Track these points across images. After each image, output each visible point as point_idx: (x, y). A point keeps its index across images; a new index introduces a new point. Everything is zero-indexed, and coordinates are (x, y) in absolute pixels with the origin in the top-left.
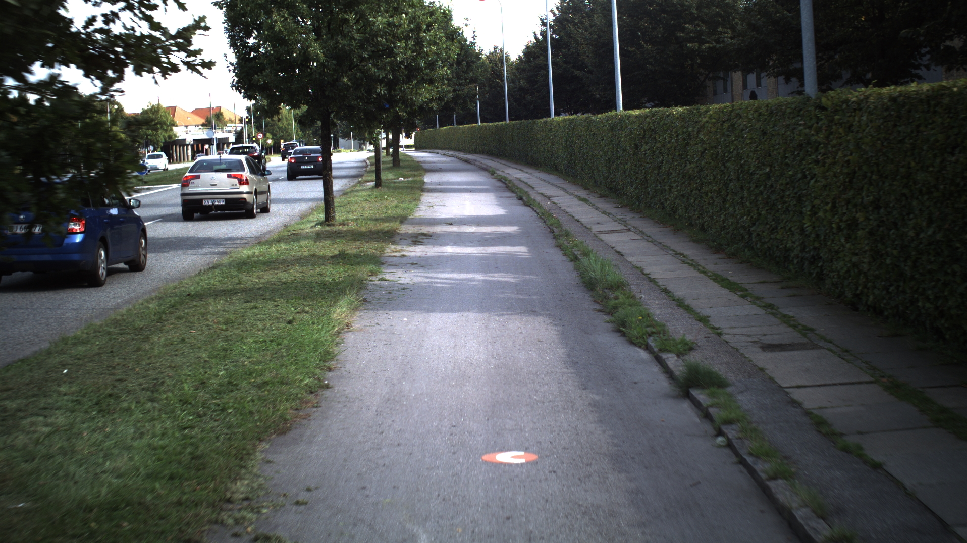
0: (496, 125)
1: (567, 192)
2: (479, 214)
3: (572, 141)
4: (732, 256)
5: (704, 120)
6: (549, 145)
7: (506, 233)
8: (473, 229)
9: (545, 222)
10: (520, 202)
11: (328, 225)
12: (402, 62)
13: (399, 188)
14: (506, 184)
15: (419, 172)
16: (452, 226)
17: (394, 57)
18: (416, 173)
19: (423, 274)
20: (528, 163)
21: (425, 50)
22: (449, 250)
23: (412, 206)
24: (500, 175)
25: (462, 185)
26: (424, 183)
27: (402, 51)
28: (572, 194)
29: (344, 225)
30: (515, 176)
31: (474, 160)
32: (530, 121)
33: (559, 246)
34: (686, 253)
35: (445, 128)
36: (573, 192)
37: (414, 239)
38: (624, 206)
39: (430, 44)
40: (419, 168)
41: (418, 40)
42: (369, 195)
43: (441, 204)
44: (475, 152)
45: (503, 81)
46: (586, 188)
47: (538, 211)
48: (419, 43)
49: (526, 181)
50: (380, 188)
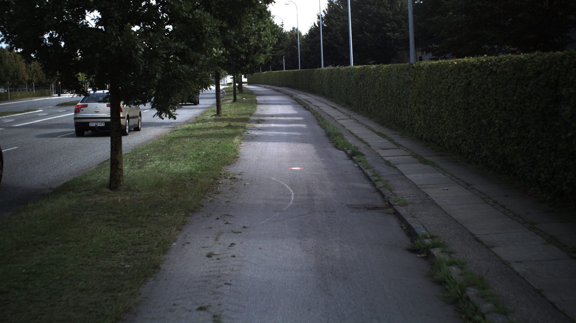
0: (294, 71)
2: (285, 113)
3: (332, 80)
4: (388, 127)
5: (381, 71)
6: (321, 82)
7: (296, 120)
8: (283, 118)
9: (315, 116)
10: (305, 109)
11: (218, 116)
12: (252, 45)
13: (245, 103)
14: (298, 101)
15: (253, 96)
17: (249, 43)
18: (251, 96)
19: (264, 132)
21: (263, 39)
22: (273, 125)
23: (253, 109)
24: (295, 97)
25: (277, 102)
26: (257, 101)
27: (253, 41)
28: (330, 106)
29: (226, 116)
30: (303, 98)
31: (282, 90)
32: (312, 69)
33: (319, 124)
34: (370, 126)
35: (265, 72)
37: (257, 122)
38: (352, 110)
39: (265, 37)
40: (252, 93)
41: (259, 35)
42: (231, 106)
43: (267, 109)
44: (282, 86)
45: (298, 47)
46: (337, 103)
47: (312, 112)
48: (260, 36)
49: (308, 100)
50: (236, 102)
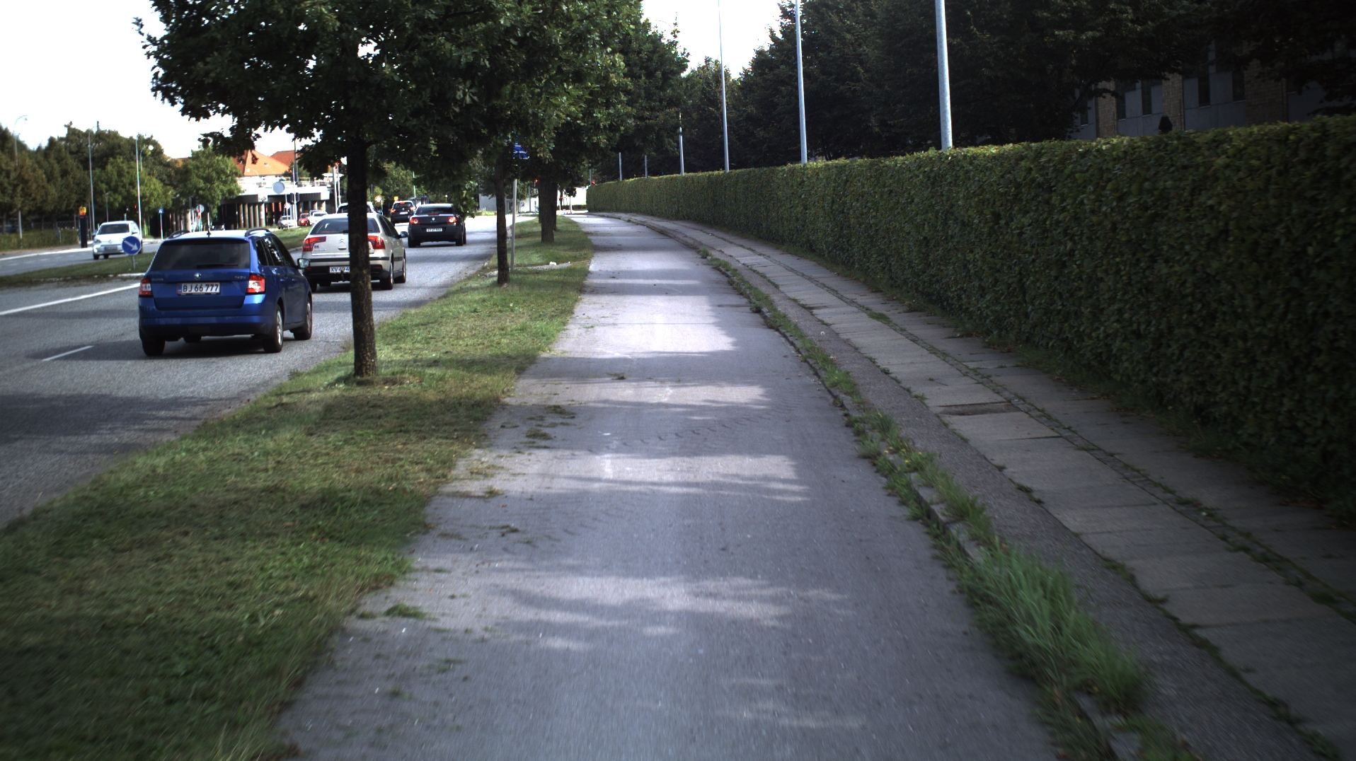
0: (709, 176)
1: (841, 298)
2: (680, 350)
3: (845, 203)
6: (800, 209)
8: (664, 394)
9: (818, 376)
11: (360, 384)
13: (539, 285)
14: (728, 276)
15: (583, 252)
16: (622, 384)
17: (493, 19)
18: (577, 254)
20: (760, 238)
21: (565, 8)
23: (553, 327)
24: (716, 260)
25: (652, 278)
26: (586, 273)
29: (394, 383)
30: (743, 260)
31: (674, 231)
32: (765, 169)
35: (631, 180)
36: (854, 297)
37: (533, 427)
40: (585, 244)
42: (484, 301)
43: (611, 321)
44: (676, 217)
45: (720, 109)
46: (876, 290)
49: (761, 270)
50: (505, 285)
